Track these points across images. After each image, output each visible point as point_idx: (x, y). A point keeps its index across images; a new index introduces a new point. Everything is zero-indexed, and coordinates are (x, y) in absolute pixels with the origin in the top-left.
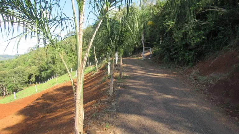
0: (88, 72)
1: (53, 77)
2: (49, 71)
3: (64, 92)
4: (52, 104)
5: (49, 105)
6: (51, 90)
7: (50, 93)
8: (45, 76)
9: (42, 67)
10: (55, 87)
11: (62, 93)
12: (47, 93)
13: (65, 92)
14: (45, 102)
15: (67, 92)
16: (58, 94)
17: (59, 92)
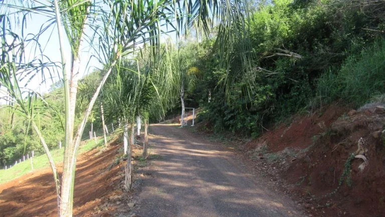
0: (90, 149)
1: (26, 158)
2: (18, 147)
3: (44, 185)
4: (21, 208)
5: (14, 209)
6: (20, 182)
7: (18, 187)
8: (10, 156)
9: (5, 140)
10: (27, 176)
11: (41, 186)
12: (13, 187)
13: (46, 184)
14: (7, 203)
15: (49, 185)
16: (33, 190)
17: (34, 186)
